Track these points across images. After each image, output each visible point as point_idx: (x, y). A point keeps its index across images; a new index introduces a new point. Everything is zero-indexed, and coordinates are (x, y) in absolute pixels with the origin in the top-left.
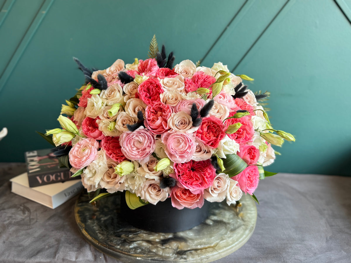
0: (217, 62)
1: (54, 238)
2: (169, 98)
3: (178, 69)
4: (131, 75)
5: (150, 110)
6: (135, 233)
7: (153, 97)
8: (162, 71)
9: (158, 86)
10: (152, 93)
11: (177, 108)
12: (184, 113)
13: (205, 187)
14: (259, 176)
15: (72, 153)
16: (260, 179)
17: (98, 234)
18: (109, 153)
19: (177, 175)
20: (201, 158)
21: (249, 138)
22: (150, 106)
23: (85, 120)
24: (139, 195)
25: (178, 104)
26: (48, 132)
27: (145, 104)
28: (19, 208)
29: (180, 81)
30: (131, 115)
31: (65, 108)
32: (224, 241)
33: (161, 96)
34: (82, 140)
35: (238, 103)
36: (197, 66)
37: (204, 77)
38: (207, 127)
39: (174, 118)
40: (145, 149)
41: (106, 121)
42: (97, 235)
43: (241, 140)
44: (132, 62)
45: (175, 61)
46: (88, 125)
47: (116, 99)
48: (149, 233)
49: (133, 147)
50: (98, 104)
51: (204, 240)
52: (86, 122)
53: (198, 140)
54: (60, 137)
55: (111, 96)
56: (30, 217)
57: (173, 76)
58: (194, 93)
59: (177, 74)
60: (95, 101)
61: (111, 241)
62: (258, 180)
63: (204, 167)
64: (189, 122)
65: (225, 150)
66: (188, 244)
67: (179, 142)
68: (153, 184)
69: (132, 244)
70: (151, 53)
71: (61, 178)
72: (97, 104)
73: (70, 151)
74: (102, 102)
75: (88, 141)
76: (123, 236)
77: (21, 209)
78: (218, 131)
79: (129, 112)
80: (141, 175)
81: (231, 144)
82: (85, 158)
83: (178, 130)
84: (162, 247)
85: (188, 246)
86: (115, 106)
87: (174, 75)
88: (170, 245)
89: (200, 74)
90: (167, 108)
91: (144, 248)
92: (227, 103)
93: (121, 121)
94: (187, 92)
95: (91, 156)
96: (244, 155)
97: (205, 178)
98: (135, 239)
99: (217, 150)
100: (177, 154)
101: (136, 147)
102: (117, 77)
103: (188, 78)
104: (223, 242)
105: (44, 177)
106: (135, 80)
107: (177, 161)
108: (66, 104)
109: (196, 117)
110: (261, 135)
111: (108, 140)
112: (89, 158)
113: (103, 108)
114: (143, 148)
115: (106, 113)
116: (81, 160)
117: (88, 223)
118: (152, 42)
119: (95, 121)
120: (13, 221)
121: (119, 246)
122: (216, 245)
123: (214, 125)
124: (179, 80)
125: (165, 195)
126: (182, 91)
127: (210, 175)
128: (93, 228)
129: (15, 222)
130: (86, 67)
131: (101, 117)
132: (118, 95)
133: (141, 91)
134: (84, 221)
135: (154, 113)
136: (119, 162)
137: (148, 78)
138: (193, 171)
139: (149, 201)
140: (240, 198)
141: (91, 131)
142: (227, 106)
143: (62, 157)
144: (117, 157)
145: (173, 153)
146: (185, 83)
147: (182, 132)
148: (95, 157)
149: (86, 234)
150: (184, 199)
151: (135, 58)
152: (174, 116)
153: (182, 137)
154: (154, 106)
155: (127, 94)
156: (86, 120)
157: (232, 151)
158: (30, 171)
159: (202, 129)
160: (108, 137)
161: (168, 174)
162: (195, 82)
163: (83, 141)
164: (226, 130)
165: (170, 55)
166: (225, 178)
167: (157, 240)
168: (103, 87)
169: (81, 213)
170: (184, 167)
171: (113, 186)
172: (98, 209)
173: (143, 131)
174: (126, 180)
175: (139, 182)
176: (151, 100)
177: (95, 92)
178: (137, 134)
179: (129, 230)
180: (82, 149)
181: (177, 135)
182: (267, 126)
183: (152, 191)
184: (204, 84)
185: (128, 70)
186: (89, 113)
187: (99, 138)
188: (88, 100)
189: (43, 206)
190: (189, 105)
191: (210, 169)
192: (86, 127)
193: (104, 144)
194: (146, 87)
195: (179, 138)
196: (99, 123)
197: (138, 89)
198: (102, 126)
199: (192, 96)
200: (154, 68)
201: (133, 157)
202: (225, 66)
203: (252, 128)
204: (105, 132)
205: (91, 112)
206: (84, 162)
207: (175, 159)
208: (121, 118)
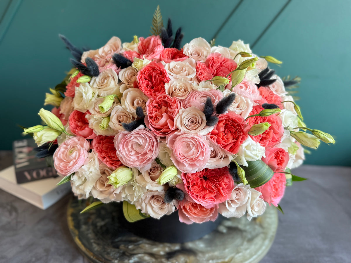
0: (236, 40)
1: (42, 248)
2: (176, 89)
3: (188, 49)
4: (129, 58)
5: (152, 104)
6: (135, 243)
7: (156, 86)
8: (167, 52)
9: (162, 73)
10: (155, 81)
11: (187, 101)
12: (195, 108)
13: (221, 201)
14: (285, 183)
15: (57, 155)
16: (286, 186)
17: (93, 244)
18: (102, 156)
19: (186, 187)
20: (216, 165)
21: (277, 139)
22: (152, 99)
23: (72, 113)
24: (139, 208)
25: (187, 97)
26: (27, 131)
27: (146, 96)
28: (5, 207)
29: (190, 66)
30: (128, 110)
31: (49, 98)
32: (240, 254)
33: (167, 86)
34: (70, 138)
35: (263, 94)
36: (212, 46)
37: (220, 61)
38: (224, 126)
39: (183, 116)
40: (146, 154)
41: (97, 116)
42: (92, 246)
43: (267, 143)
44: (130, 40)
45: (183, 40)
46: (77, 120)
47: (110, 89)
48: (152, 243)
49: (130, 151)
50: (88, 95)
52: (74, 117)
53: (213, 143)
55: (104, 85)
56: (17, 220)
57: (181, 58)
58: (208, 83)
59: (186, 56)
60: (84, 90)
61: (108, 253)
62: (284, 187)
63: (220, 176)
64: (202, 120)
65: (247, 156)
66: (198, 258)
67: (188, 146)
68: (156, 196)
69: (133, 258)
70: (155, 28)
72: (86, 94)
73: (55, 153)
74: (93, 92)
75: (77, 140)
76: (122, 247)
77: (7, 209)
78: (239, 131)
79: (125, 106)
80: (141, 185)
81: (255, 148)
82: (72, 163)
83: (188, 130)
84: (167, 262)
85: (198, 262)
86: (108, 99)
87: (183, 58)
88: (177, 261)
89: (216, 56)
90: (173, 102)
92: (249, 94)
93: (116, 117)
94: (199, 81)
95: (80, 160)
96: (270, 160)
97: (221, 189)
98: (135, 252)
99: (237, 156)
100: (186, 161)
101: (135, 151)
102: (112, 59)
103: (201, 61)
104: (239, 256)
105: (33, 173)
106: (134, 65)
107: (186, 170)
108: (51, 93)
109: (211, 115)
110: (291, 134)
111: (101, 139)
112: (76, 164)
113: (93, 100)
114: (143, 152)
115: (97, 106)
116: (68, 165)
117: (82, 229)
118: (156, 14)
119: (85, 116)
121: (117, 261)
122: (231, 260)
123: (233, 124)
124: (188, 64)
125: (171, 209)
126: (193, 80)
127: (227, 186)
128: (88, 235)
130: (74, 46)
131: (91, 111)
132: (112, 84)
133: (140, 80)
134: (78, 226)
135: (157, 108)
136: (114, 168)
137: (150, 61)
138: (206, 180)
139: (151, 216)
140: (263, 211)
141: (80, 128)
142: (250, 98)
144: (112, 162)
145: (181, 161)
146: (197, 68)
147: (192, 133)
148: (85, 161)
149: (79, 244)
150: (194, 214)
151: (134, 35)
152: (183, 112)
153: (192, 141)
154: (157, 100)
155: (124, 82)
156: (74, 114)
157: (256, 158)
158: (18, 166)
159: (218, 128)
160: (100, 136)
161: (174, 184)
162: (208, 67)
163: (70, 141)
164: (249, 131)
165: (177, 31)
166: (245, 189)
167: (162, 253)
168: (94, 73)
169: (75, 216)
170: (194, 176)
171: (107, 196)
173: (143, 131)
174: (124, 190)
175: (139, 193)
176: (153, 91)
177: (84, 79)
178: (135, 135)
179: (129, 239)
180: (69, 151)
181: (186, 138)
182: (299, 123)
183: (155, 203)
184: (220, 70)
185: (126, 50)
186: (77, 106)
187: (90, 137)
188: (75, 89)
190: (201, 97)
191: (227, 178)
192: (74, 122)
193: (95, 145)
194: (147, 74)
195: (189, 141)
196: (90, 119)
197: (137, 77)
198: (93, 123)
199: (206, 87)
200: (157, 49)
201: (131, 163)
202: (246, 45)
203: (281, 126)
204: (97, 131)
205: (79, 104)
206: (70, 168)
207: (183, 168)
208: (115, 114)
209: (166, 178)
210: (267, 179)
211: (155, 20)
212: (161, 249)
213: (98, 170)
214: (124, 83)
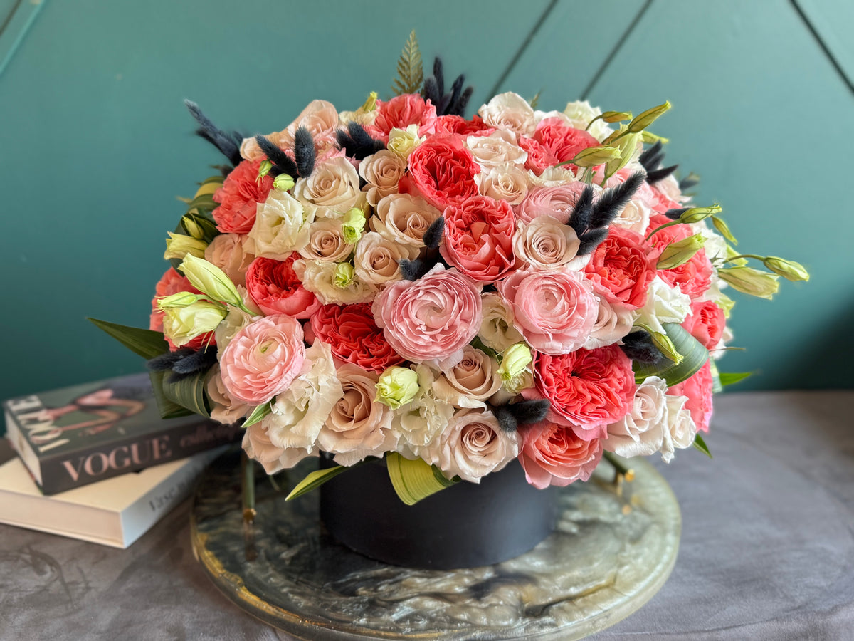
0: (573, 100)
1: (159, 627)
3: (491, 114)
5: (452, 220)
6: (390, 578)
7: (450, 186)
8: (446, 124)
9: (463, 157)
10: (444, 176)
11: (524, 209)
12: (549, 219)
13: (614, 418)
14: (710, 385)
15: (228, 360)
16: (713, 392)
17: (291, 596)
18: (339, 350)
20: (600, 340)
21: (703, 281)
22: (452, 208)
23: (251, 266)
24: (435, 460)
25: (523, 201)
26: (163, 303)
28: (17, 558)
29: (508, 143)
30: (397, 239)
31: (180, 242)
32: (626, 568)
33: (477, 180)
34: (251, 322)
37: (564, 134)
38: (605, 255)
40: (453, 327)
41: (320, 261)
42: (289, 599)
43: (690, 287)
46: (264, 281)
47: (343, 201)
48: (430, 575)
49: (418, 324)
50: (294, 216)
51: (577, 573)
52: (255, 273)
54: (193, 316)
55: (326, 194)
56: (62, 580)
58: (560, 169)
59: (489, 127)
60: (284, 208)
61: (335, 609)
62: (711, 394)
63: (605, 365)
64: (570, 243)
65: (661, 311)
66: (543, 587)
67: (549, 296)
68: (474, 425)
69: (398, 609)
70: (403, 82)
71: (132, 461)
72: (290, 215)
73: (222, 358)
74: (305, 212)
75: (272, 324)
76: (361, 590)
77: (26, 561)
78: (636, 263)
79: (388, 232)
80: (445, 399)
82: (277, 369)
83: (543, 264)
84: (479, 606)
85: (546, 594)
87: (487, 131)
88: (499, 598)
89: (553, 125)
90: (500, 210)
91: (435, 615)
93: (369, 259)
94: (538, 173)
95: (294, 363)
96: (696, 326)
97: (614, 393)
98: (398, 596)
99: (640, 314)
100: (549, 329)
102: (335, 140)
103: (524, 137)
104: (627, 571)
105: (84, 462)
106: (393, 146)
107: (550, 349)
108: (185, 232)
110: (721, 274)
111: (332, 315)
112: (287, 370)
113: (307, 226)
114: (447, 324)
115: (316, 241)
117: (249, 570)
118: (407, 50)
119: (288, 267)
120: (16, 597)
121: (365, 619)
122: (615, 580)
123: (622, 250)
124: (503, 141)
125: (510, 450)
127: (623, 384)
128: (269, 582)
129: (21, 599)
131: (303, 253)
132: (347, 193)
134: (234, 566)
135: (462, 228)
136: (377, 371)
137: (424, 139)
138: (580, 378)
141: (275, 295)
143: (188, 379)
144: (369, 360)
145: (539, 328)
146: (525, 147)
147: (553, 269)
148: (303, 364)
149: (256, 602)
150: (556, 459)
151: (372, 90)
152: (525, 230)
153: (557, 284)
154: (462, 210)
155: (372, 183)
156: (254, 267)
157: (679, 314)
158: (42, 449)
159: (595, 263)
160: (330, 306)
161: (516, 391)
162: (544, 145)
163: (257, 325)
164: (659, 260)
166: (658, 390)
167: (458, 590)
169: (217, 548)
170: (558, 366)
171: (359, 442)
172: (259, 532)
173: (444, 276)
174: (396, 421)
175: (437, 421)
176: (447, 195)
177: (283, 181)
178: (428, 287)
179: (373, 573)
180: (258, 347)
181: (545, 278)
182: (728, 251)
183: (474, 443)
184: (566, 151)
186: (262, 243)
187: (306, 313)
188: (257, 209)
189: (89, 544)
190: (552, 199)
191: (620, 369)
192: (257, 285)
193: (319, 329)
194: (426, 161)
195: (549, 285)
196: (303, 270)
198: (315, 277)
199: (556, 178)
200: (430, 115)
201: (421, 351)
202: (595, 109)
203: (704, 254)
204: (324, 293)
205: (270, 243)
206: (274, 381)
207: (544, 345)
208: (366, 250)
209: (517, 365)
210: (698, 365)
211: (404, 64)
212: (455, 582)
213: (335, 383)
214: (373, 186)
